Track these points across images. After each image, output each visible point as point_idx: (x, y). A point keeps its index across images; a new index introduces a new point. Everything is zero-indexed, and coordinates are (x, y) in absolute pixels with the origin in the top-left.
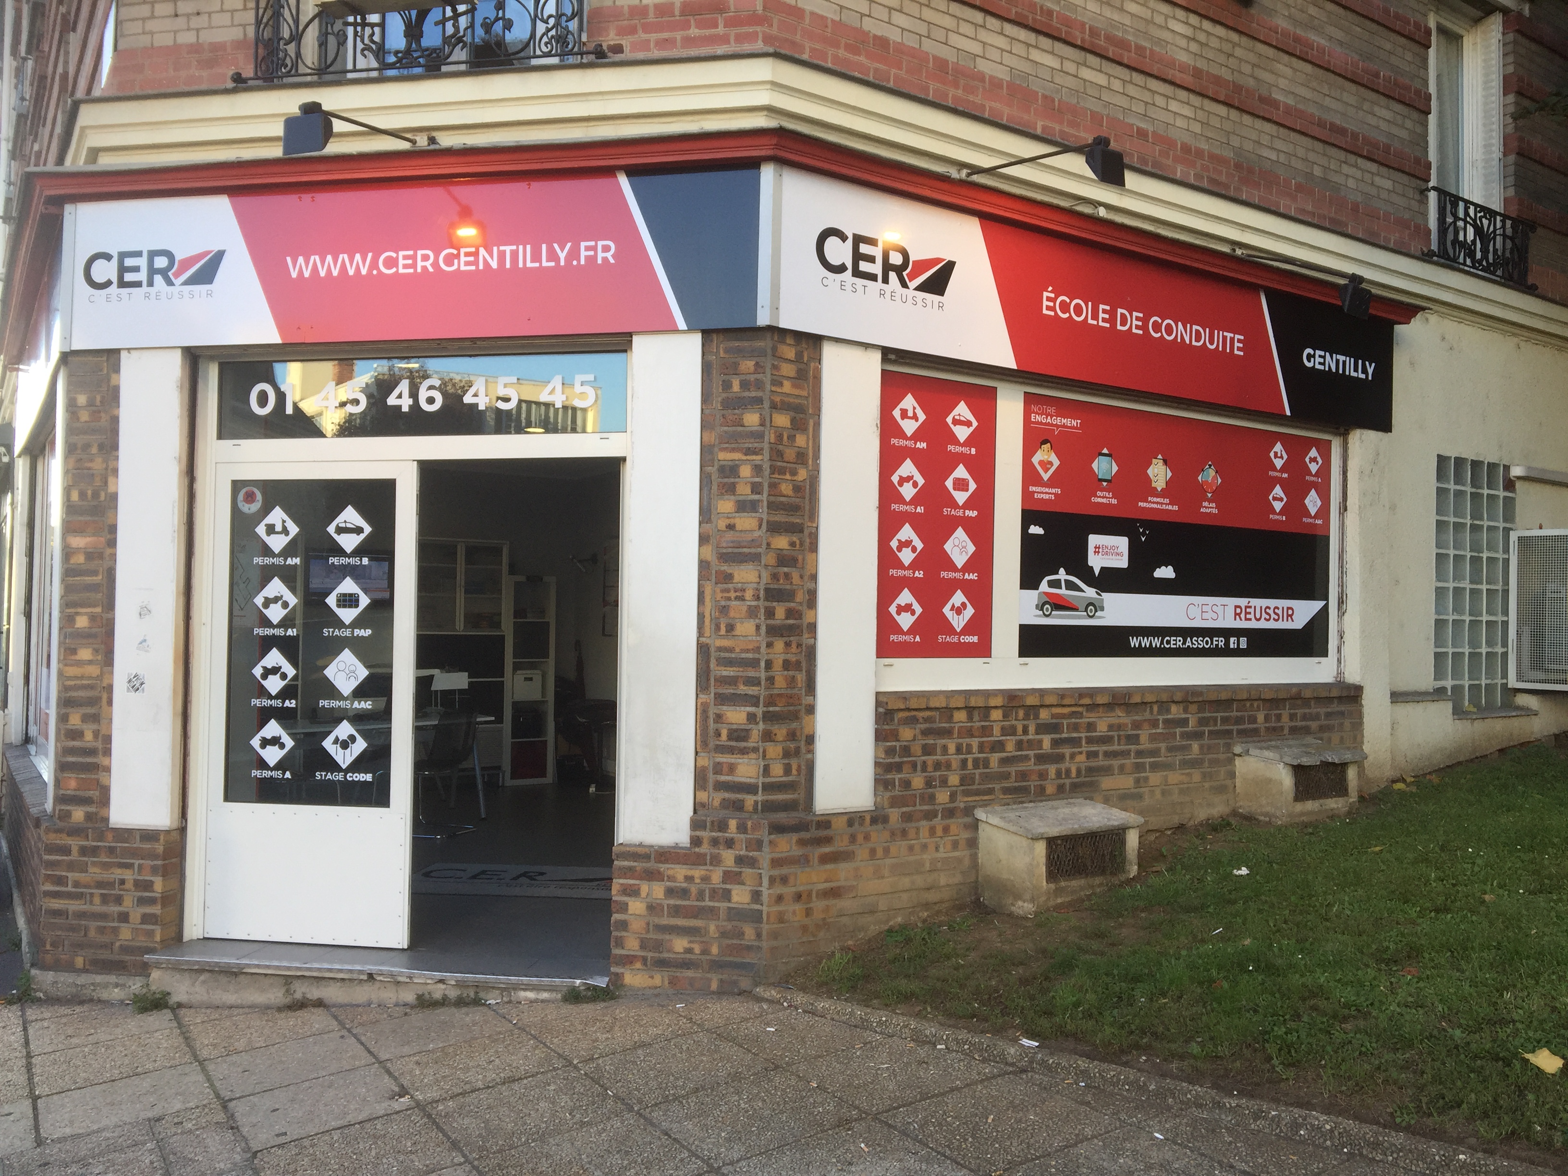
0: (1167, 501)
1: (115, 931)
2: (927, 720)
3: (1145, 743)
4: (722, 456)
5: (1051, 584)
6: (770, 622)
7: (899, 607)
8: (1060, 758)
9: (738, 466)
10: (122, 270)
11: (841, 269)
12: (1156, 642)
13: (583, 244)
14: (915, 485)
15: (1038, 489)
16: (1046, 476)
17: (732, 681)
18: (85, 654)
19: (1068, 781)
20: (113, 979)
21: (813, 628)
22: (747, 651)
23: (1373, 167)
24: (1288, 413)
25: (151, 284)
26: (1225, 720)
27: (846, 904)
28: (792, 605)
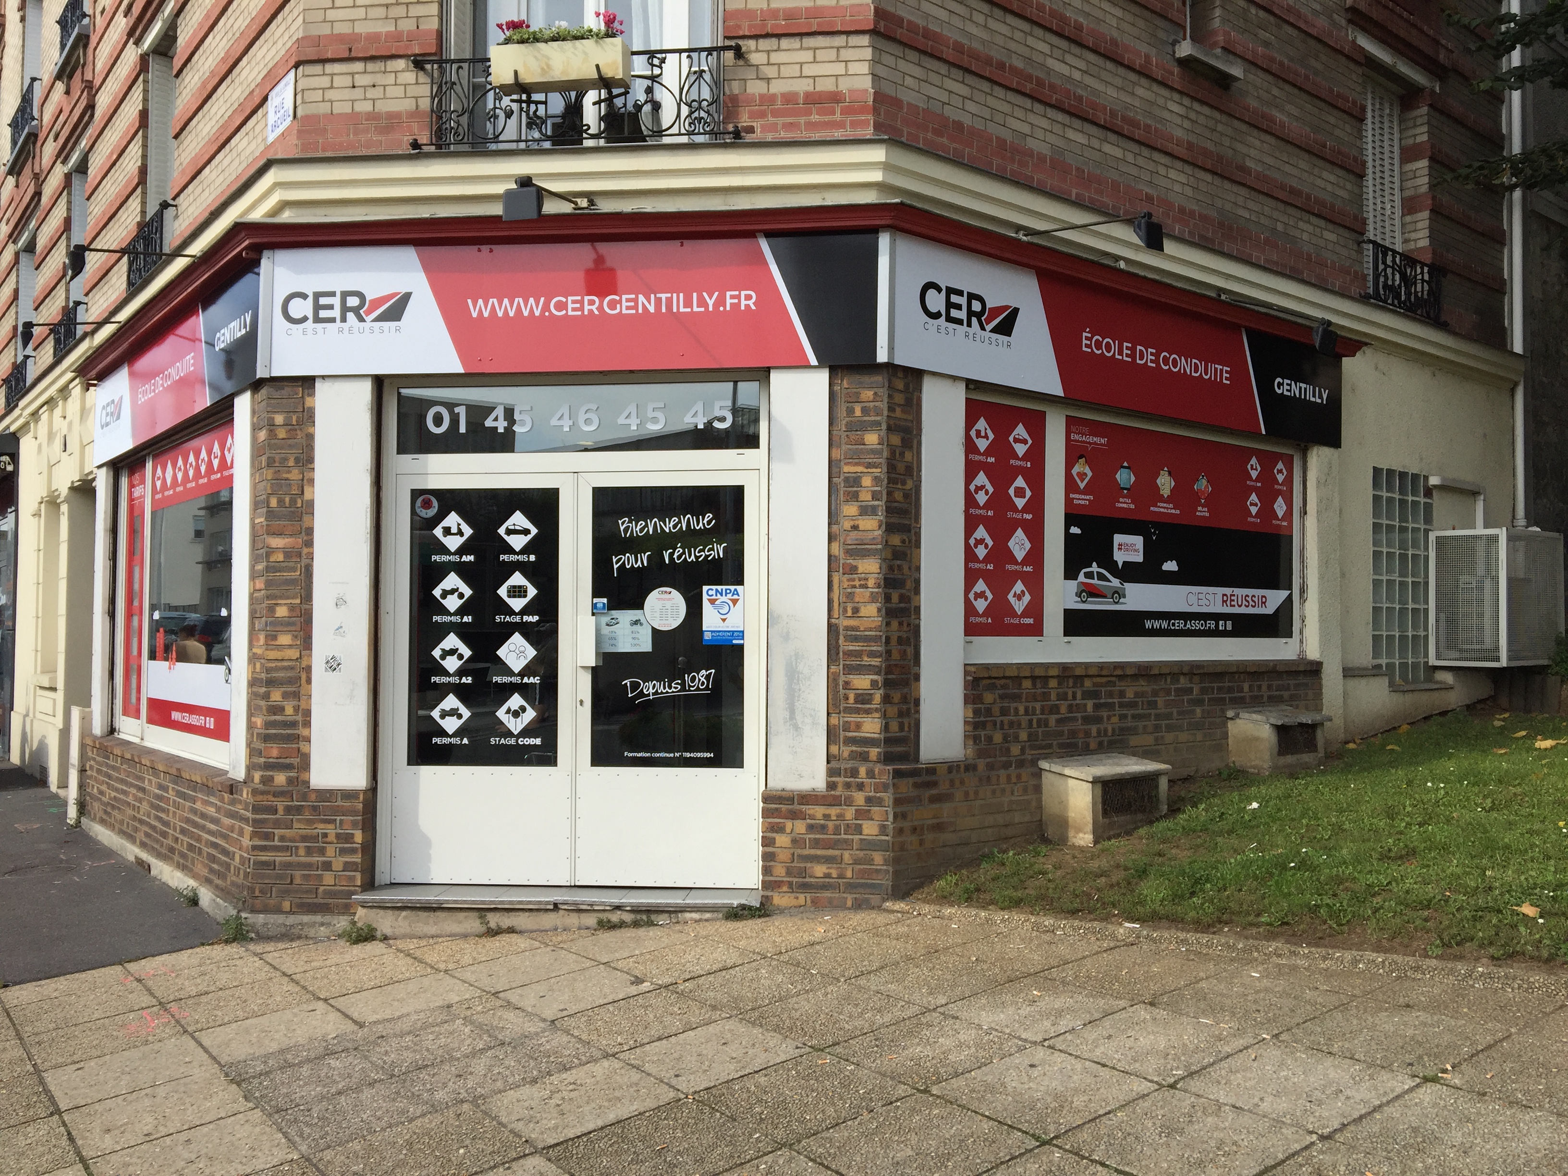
0: (1171, 506)
1: (320, 877)
2: (1003, 687)
3: (1161, 708)
4: (846, 469)
5: (1089, 575)
6: (888, 605)
7: (976, 593)
8: (1098, 720)
9: (860, 477)
10: (317, 307)
11: (936, 316)
12: (1165, 625)
13: (728, 294)
14: (987, 493)
15: (1077, 496)
16: (1082, 485)
17: (858, 654)
18: (285, 639)
19: (1106, 739)
20: (318, 918)
21: (918, 609)
22: (871, 630)
23: (1322, 223)
24: (1264, 432)
25: (344, 319)
26: (1220, 689)
27: (949, 837)
28: (903, 591)
